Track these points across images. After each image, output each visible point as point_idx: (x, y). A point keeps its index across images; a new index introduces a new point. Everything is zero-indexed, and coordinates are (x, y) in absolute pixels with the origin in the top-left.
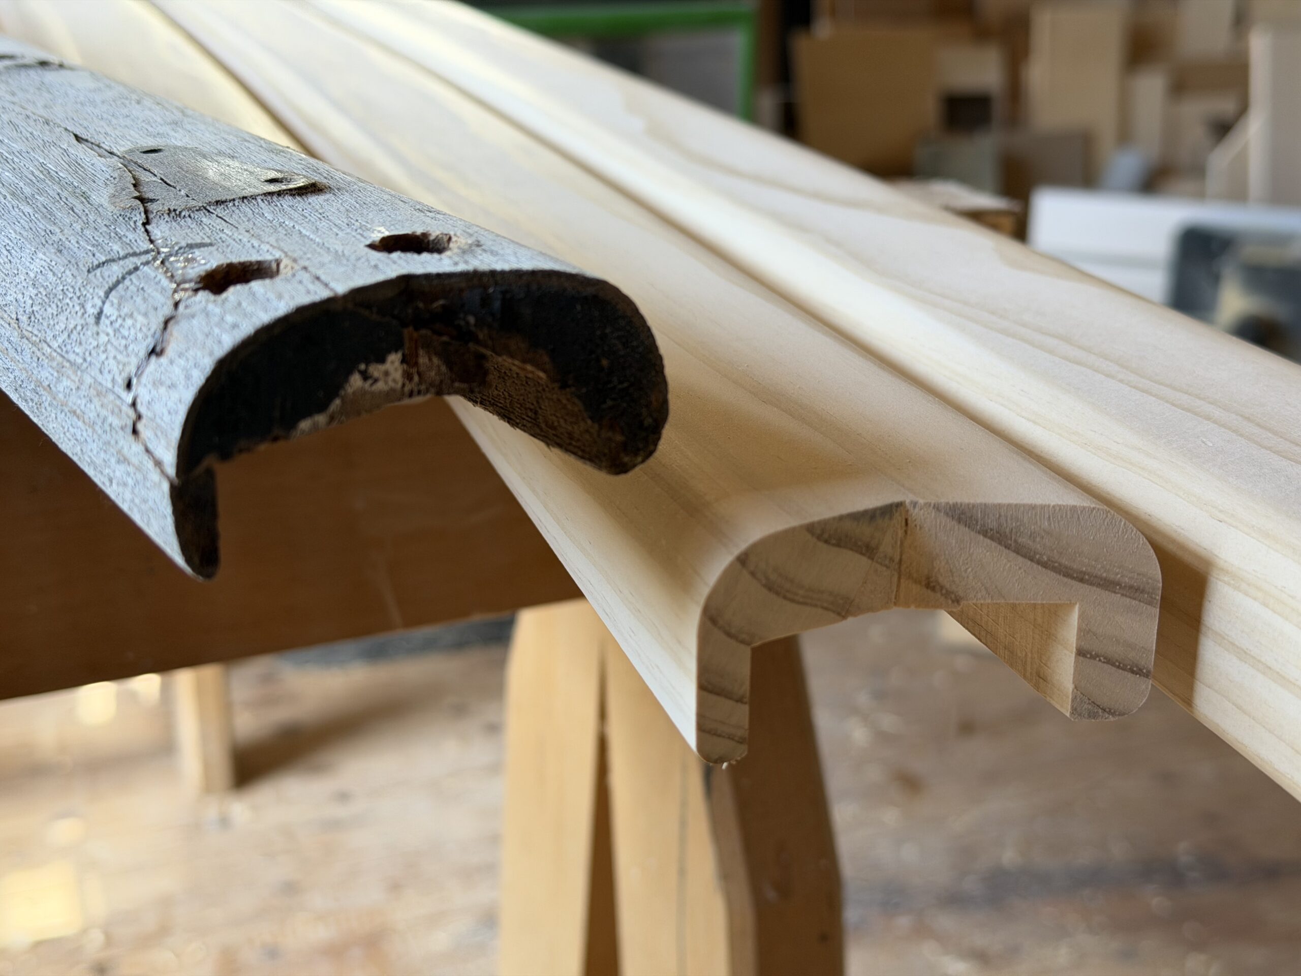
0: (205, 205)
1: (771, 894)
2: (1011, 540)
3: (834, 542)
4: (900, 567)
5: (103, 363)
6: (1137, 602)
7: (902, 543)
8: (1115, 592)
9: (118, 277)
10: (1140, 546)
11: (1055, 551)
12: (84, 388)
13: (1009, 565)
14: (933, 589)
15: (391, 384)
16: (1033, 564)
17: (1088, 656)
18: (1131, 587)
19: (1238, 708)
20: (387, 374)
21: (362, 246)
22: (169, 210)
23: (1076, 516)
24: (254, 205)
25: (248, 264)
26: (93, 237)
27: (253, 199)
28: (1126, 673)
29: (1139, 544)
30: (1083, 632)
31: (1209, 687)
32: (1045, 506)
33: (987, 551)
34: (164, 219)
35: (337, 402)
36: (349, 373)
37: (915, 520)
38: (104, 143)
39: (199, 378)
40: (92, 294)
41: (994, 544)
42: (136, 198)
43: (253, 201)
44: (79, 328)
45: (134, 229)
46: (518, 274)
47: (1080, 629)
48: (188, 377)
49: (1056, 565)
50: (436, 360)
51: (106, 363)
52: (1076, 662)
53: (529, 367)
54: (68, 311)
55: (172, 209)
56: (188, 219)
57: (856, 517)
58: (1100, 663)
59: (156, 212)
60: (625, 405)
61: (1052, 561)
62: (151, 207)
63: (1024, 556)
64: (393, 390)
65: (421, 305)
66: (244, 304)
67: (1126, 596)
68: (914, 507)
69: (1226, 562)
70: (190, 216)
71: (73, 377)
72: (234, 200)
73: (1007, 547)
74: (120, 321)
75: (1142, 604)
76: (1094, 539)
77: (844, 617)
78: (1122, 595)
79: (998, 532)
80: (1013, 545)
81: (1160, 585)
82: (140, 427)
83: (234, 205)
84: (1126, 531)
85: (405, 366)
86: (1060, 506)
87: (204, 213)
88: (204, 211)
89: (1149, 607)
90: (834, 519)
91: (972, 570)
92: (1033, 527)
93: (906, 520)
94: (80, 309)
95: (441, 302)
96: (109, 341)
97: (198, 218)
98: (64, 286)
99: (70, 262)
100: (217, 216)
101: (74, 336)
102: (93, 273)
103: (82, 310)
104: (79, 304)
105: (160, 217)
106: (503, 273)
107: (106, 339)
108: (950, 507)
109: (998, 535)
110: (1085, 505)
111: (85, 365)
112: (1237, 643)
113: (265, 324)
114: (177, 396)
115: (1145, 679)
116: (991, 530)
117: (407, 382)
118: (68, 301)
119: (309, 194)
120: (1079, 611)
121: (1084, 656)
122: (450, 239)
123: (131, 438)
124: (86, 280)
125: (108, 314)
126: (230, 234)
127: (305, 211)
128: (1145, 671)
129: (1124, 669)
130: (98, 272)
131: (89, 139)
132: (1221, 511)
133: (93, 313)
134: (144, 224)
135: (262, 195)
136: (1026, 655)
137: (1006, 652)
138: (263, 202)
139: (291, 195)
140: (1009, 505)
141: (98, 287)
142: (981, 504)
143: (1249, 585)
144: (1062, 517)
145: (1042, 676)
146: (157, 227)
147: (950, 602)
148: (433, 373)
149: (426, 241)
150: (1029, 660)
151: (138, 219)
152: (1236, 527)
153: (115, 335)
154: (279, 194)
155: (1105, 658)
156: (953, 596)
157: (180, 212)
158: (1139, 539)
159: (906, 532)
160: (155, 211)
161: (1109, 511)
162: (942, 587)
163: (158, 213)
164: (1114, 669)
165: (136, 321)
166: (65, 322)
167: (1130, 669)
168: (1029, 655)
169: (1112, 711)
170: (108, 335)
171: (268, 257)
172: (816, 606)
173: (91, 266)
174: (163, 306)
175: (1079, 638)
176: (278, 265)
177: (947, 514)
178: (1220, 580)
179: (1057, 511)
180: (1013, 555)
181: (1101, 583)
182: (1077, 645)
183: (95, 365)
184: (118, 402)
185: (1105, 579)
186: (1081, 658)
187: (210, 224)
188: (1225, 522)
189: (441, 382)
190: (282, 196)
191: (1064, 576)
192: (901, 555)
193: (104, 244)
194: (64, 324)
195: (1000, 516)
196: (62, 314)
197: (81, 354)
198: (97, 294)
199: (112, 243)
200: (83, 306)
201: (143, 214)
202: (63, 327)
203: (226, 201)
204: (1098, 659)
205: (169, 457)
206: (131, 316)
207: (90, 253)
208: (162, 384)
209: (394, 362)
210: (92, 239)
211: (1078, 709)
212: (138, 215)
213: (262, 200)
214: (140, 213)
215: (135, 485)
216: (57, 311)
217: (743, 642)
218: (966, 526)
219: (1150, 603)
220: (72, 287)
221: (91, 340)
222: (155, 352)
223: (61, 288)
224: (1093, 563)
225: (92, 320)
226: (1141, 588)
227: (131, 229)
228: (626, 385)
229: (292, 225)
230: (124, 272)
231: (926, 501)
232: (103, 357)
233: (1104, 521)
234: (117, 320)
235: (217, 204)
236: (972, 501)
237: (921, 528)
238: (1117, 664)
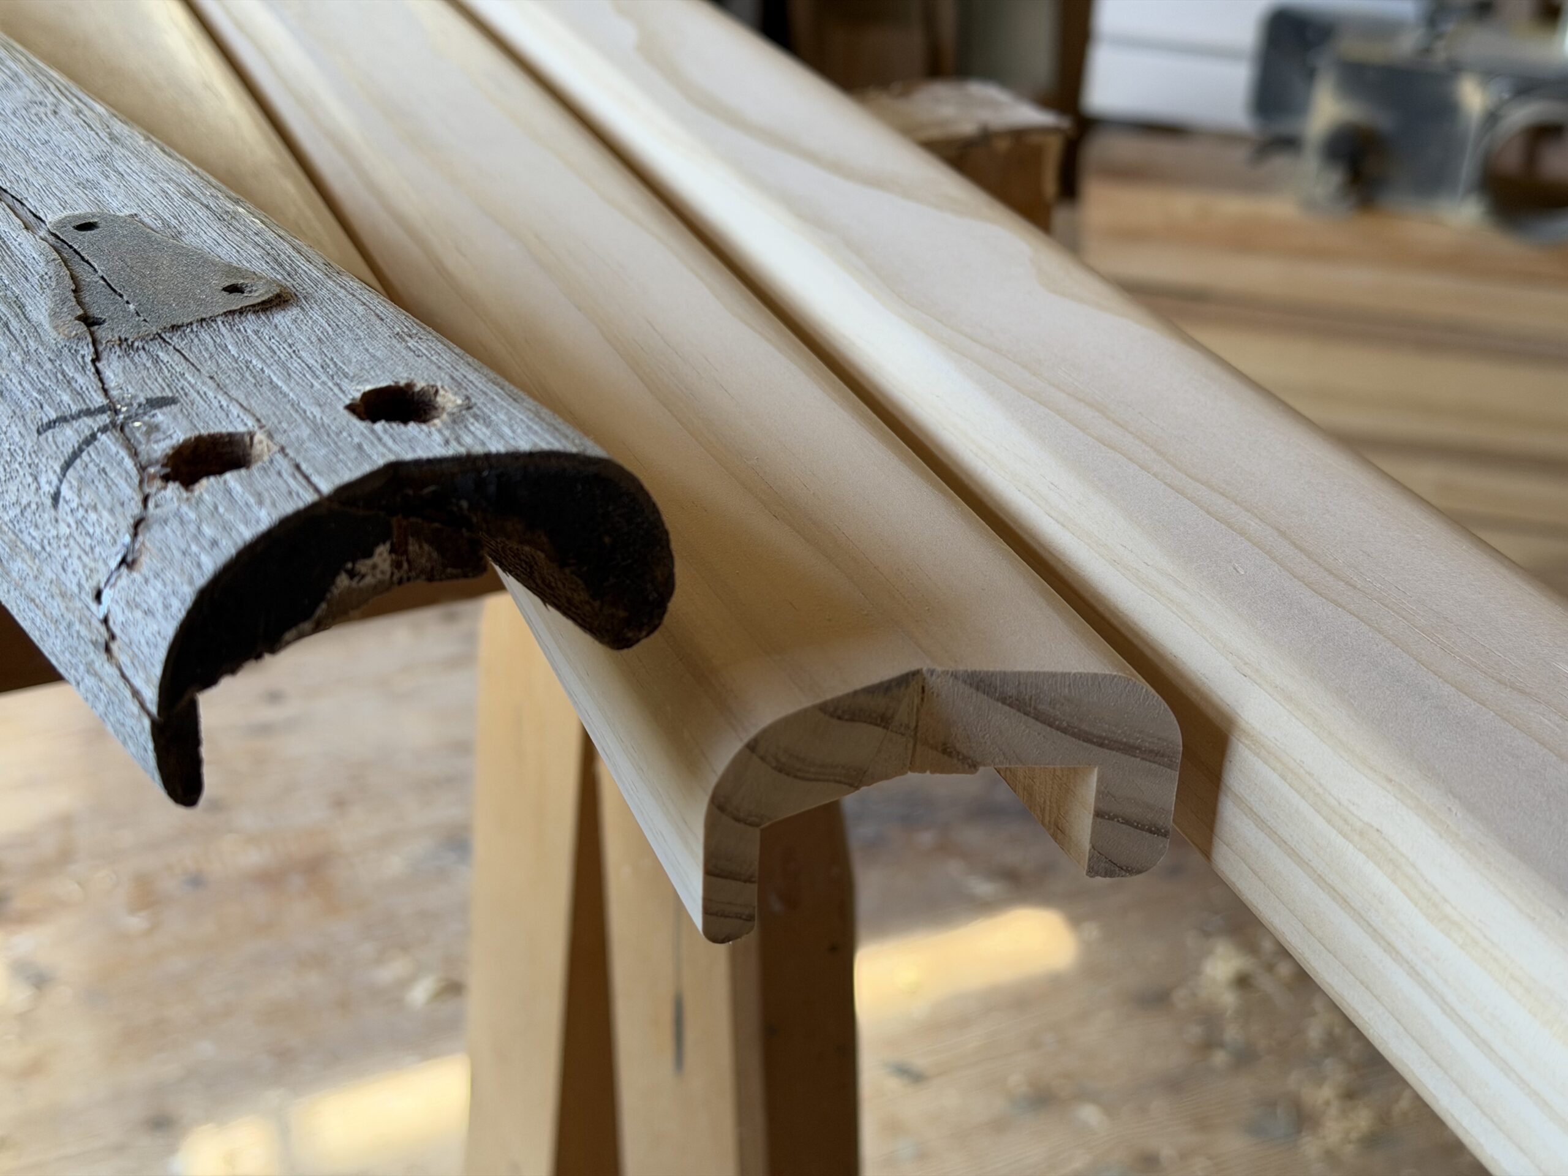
0: (160, 332)
1: (777, 906)
2: (1030, 706)
3: (846, 717)
4: (916, 734)
5: (66, 559)
6: (1157, 766)
7: (918, 710)
8: (1135, 756)
9: (73, 447)
10: (1161, 712)
11: (1075, 717)
12: (44, 580)
13: (1027, 731)
14: (950, 754)
15: (379, 576)
16: (1053, 730)
17: (1107, 817)
18: (1151, 751)
19: (1254, 873)
20: (374, 567)
21: (341, 408)
22: (120, 339)
23: (1097, 683)
24: (215, 330)
25: (218, 436)
26: (38, 377)
27: (212, 321)
28: (1144, 833)
29: (1160, 710)
30: (1101, 794)
31: (1227, 845)
32: (1066, 674)
33: (1006, 718)
34: (115, 352)
35: (324, 606)
36: (336, 574)
37: (932, 688)
38: (26, 199)
39: (179, 609)
40: (46, 466)
41: (1013, 711)
42: (79, 318)
43: (213, 324)
44: (34, 506)
45: (83, 368)
46: (515, 456)
47: (1098, 792)
48: (167, 607)
49: (1076, 730)
50: (426, 547)
51: (69, 561)
52: (1094, 823)
53: (527, 548)
54: (18, 479)
55: (123, 337)
56: (142, 352)
57: (871, 690)
58: (1119, 824)
59: (106, 343)
60: (628, 582)
61: (1072, 727)
62: (101, 332)
63: (1043, 722)
64: (381, 582)
65: (410, 492)
66: (221, 510)
67: (1146, 760)
68: (932, 675)
69: (1247, 723)
70: (144, 348)
71: (30, 562)
72: (191, 324)
73: (1027, 714)
74: (81, 512)
75: (1162, 767)
76: (1114, 705)
77: (857, 788)
78: (1143, 759)
79: (1017, 700)
80: (1032, 711)
81: (1181, 749)
82: (114, 646)
83: (192, 330)
84: (1148, 698)
85: (394, 556)
86: (1080, 674)
87: (159, 343)
88: (159, 340)
89: (1169, 770)
90: (848, 695)
91: (990, 736)
92: (1053, 695)
93: (923, 688)
94: (33, 482)
95: (432, 488)
96: (70, 533)
97: (153, 351)
98: (10, 444)
99: (15, 413)
100: (174, 348)
101: (28, 513)
102: (44, 436)
103: (35, 484)
104: (31, 474)
105: (110, 349)
106: (498, 456)
107: (68, 531)
108: (968, 675)
109: (1017, 702)
110: (1107, 672)
111: (44, 555)
112: (1255, 810)
113: (247, 543)
114: (156, 628)
115: (1164, 838)
116: (1010, 697)
117: (396, 571)
118: (17, 466)
119: (274, 309)
120: (1098, 775)
121: (1102, 817)
122: (437, 392)
123: (104, 656)
124: (36, 443)
125: (67, 498)
126: (193, 382)
127: (273, 340)
128: (1163, 831)
129: (1142, 829)
130: (49, 433)
131: (9, 190)
132: (1246, 664)
133: (49, 492)
134: (93, 361)
135: (222, 315)
136: (1045, 802)
137: (1025, 793)
138: (225, 326)
139: (254, 312)
140: (1029, 674)
141: (52, 458)
142: (1000, 672)
143: (1269, 753)
144: (1082, 684)
145: (1060, 826)
146: (109, 366)
147: (967, 767)
148: (423, 561)
149: (410, 393)
150: (1048, 808)
151: (86, 353)
152: (1260, 685)
153: (77, 529)
154: (241, 312)
155: (1123, 819)
156: (970, 761)
157: (133, 343)
158: (1160, 705)
159: (922, 699)
160: (104, 342)
161: (1130, 679)
162: (958, 753)
163: (108, 344)
164: (1133, 829)
165: (101, 517)
166: (17, 494)
167: (1148, 829)
168: (1048, 803)
169: (1130, 869)
170: (69, 526)
171: (241, 429)
172: (828, 781)
173: (40, 424)
174: (130, 501)
175: (1097, 799)
176: (252, 439)
177: (965, 682)
178: (1241, 742)
179: (1078, 678)
180: (1032, 721)
181: (1122, 747)
182: (1095, 807)
183: (55, 558)
184: (88, 614)
185: (1125, 744)
186: (1099, 820)
187: (168, 362)
188: (1250, 678)
189: (432, 568)
190: (245, 314)
191: (1084, 741)
192: (917, 722)
193: (51, 391)
194: (15, 495)
195: (1019, 684)
196: (11, 481)
197: (39, 540)
198: (52, 467)
199: (60, 389)
200: (36, 479)
201: (91, 346)
202: (14, 499)
203: (182, 326)
204: (1116, 820)
205: (151, 695)
206: (95, 508)
207: (36, 403)
208: (137, 606)
209: (382, 555)
210: (35, 379)
211: (1095, 868)
212: (85, 348)
213: (223, 322)
214: (88, 345)
215: (108, 703)
216: (6, 476)
217: (752, 824)
218: (984, 693)
219: (1170, 767)
220: (21, 448)
221: (49, 526)
222: (127, 563)
223: (7, 446)
224: (1114, 728)
225: (48, 502)
226: (1162, 751)
227: (80, 368)
228: (630, 561)
229: (260, 367)
230: (81, 441)
231: (944, 669)
232: (65, 552)
233: (1125, 688)
234: (78, 508)
235: (173, 329)
236: (991, 669)
237: (938, 696)
238: (1135, 824)
